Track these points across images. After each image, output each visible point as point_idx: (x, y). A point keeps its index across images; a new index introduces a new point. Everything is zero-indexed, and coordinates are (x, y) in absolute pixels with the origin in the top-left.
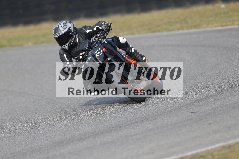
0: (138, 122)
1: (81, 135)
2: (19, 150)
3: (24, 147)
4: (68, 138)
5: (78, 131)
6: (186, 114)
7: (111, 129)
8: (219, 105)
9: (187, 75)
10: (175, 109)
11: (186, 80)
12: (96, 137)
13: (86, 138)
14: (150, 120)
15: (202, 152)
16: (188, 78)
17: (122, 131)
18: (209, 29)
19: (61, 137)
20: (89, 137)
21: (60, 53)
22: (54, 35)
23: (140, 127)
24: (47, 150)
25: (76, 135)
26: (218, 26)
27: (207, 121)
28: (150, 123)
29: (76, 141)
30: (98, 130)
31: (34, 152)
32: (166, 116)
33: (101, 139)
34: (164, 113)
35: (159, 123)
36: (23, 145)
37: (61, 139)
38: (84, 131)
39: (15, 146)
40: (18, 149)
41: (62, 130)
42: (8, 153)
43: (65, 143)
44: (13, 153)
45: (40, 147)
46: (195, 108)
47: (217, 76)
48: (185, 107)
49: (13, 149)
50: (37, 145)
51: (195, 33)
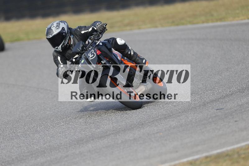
0: (161, 119)
1: (102, 133)
2: (37, 149)
3: (42, 145)
4: (88, 136)
5: (99, 128)
6: (211, 111)
7: (133, 126)
8: (245, 101)
9: (212, 70)
10: (200, 106)
11: (211, 75)
12: (118, 135)
13: (106, 135)
14: (174, 118)
15: (228, 151)
16: (213, 73)
17: (145, 129)
18: (235, 22)
19: (80, 135)
20: (110, 135)
21: (54, 55)
22: (47, 36)
23: (163, 124)
24: (66, 148)
25: (96, 133)
26: (245, 19)
27: (233, 118)
28: (173, 121)
29: (97, 139)
30: (119, 127)
31: (52, 150)
32: (190, 113)
33: (123, 137)
34: (188, 110)
35: (183, 120)
36: (41, 143)
37: (81, 137)
38: (105, 128)
39: (33, 144)
40: (36, 147)
41: (82, 128)
42: (26, 151)
43: (85, 141)
44: (31, 151)
45: (59, 144)
46: (220, 104)
47: (243, 71)
48: (210, 104)
49: (31, 148)
50: (55, 143)
51: (220, 26)
